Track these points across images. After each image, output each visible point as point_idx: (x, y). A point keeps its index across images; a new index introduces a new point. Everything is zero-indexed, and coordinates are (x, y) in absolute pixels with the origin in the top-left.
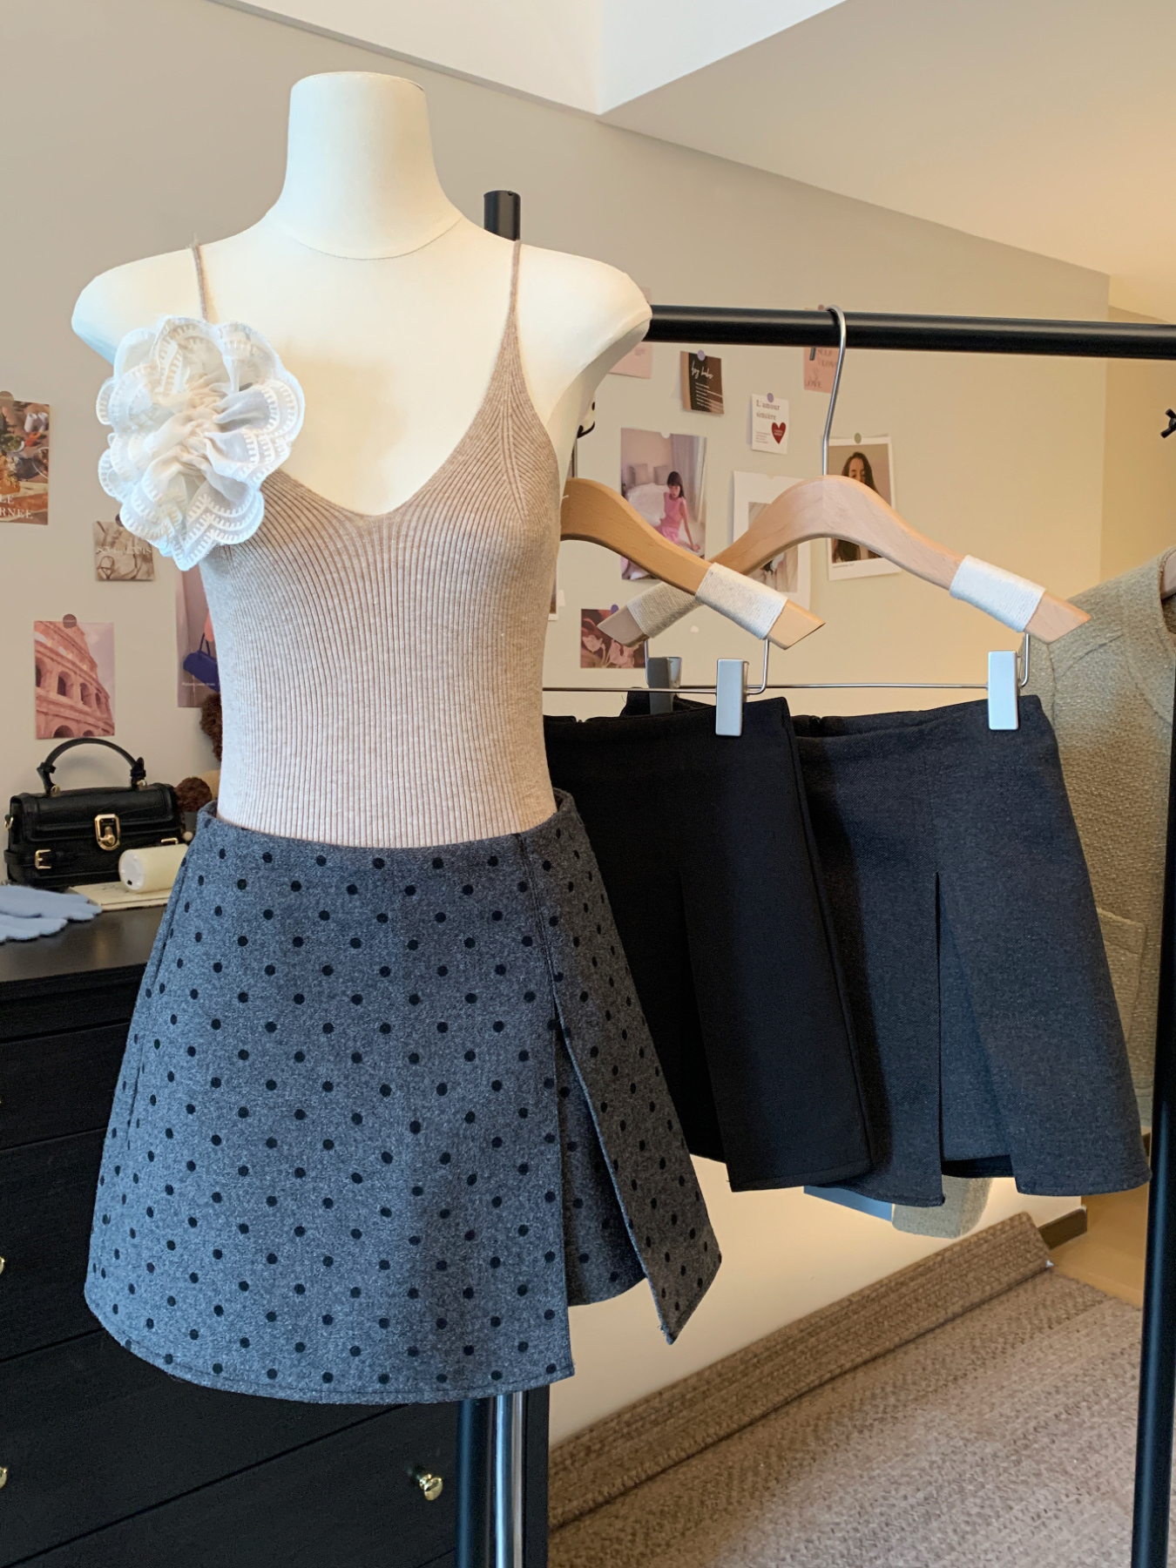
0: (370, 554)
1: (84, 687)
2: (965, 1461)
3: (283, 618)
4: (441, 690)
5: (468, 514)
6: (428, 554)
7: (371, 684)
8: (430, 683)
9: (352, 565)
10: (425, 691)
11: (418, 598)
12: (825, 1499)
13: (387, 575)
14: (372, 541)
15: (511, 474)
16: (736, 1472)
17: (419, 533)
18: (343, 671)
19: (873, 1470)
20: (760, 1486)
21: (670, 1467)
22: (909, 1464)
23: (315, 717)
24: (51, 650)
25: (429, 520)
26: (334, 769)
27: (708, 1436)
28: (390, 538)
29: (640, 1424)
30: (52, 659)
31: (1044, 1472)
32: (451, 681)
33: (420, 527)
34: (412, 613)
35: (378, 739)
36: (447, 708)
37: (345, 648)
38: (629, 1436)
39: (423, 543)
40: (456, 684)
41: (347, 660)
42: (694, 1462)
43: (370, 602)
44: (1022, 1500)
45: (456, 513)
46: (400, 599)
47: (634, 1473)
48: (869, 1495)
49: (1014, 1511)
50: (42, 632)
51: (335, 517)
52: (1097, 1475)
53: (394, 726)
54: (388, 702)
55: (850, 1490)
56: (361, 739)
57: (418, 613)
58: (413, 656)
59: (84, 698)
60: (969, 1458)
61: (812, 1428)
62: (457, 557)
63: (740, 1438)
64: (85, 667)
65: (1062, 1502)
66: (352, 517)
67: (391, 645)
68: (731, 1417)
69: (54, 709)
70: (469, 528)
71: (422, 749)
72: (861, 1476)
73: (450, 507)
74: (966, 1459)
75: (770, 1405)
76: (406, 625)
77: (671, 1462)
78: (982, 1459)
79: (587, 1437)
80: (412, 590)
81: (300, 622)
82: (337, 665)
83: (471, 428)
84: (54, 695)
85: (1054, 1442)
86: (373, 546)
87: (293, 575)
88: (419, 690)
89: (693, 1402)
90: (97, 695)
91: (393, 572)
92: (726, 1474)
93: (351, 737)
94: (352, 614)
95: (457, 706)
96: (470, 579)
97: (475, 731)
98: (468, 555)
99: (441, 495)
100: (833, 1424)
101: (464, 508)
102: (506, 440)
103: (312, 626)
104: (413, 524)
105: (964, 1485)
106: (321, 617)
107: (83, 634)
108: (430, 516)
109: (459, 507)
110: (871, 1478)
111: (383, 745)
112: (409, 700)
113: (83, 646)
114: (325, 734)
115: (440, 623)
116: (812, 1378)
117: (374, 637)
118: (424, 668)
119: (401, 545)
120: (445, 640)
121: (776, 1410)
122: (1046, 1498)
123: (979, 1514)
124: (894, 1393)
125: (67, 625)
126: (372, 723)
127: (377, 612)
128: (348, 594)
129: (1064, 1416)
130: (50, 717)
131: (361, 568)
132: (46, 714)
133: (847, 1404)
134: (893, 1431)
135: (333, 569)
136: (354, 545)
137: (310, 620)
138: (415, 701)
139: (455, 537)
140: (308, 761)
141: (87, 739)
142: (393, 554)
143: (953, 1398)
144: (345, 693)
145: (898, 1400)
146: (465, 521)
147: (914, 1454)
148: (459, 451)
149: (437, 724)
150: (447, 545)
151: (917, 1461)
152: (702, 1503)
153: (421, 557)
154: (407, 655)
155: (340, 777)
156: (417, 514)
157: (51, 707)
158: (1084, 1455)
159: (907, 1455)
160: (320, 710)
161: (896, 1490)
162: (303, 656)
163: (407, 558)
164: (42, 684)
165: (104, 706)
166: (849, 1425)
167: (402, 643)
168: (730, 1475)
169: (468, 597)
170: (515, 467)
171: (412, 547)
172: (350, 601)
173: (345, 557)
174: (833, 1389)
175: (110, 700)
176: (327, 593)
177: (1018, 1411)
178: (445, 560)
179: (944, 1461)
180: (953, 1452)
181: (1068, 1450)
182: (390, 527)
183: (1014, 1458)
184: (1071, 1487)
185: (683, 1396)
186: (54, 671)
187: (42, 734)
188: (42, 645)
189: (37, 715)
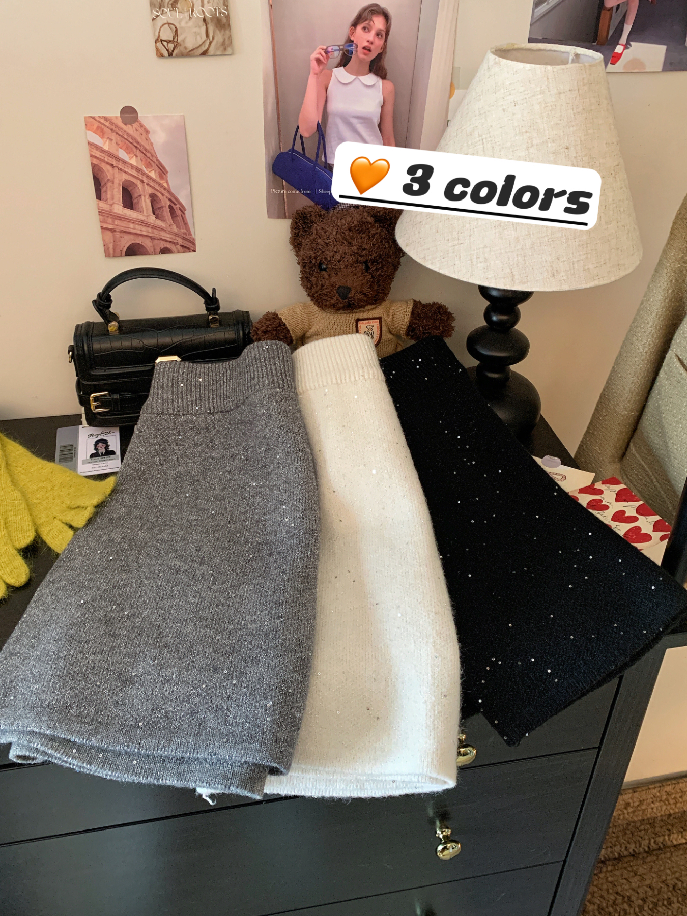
1: (153, 198)
24: (110, 155)
50: (95, 132)
59: (156, 210)
64: (153, 174)
69: (121, 224)
84: (119, 209)
90: (170, 207)
107: (146, 131)
113: (148, 147)
125: (125, 121)
130: (118, 236)
132: (112, 231)
157: (116, 222)
164: (103, 195)
165: (179, 219)
175: (186, 212)
186: (115, 180)
187: (111, 253)
188: (97, 147)
189: (102, 232)
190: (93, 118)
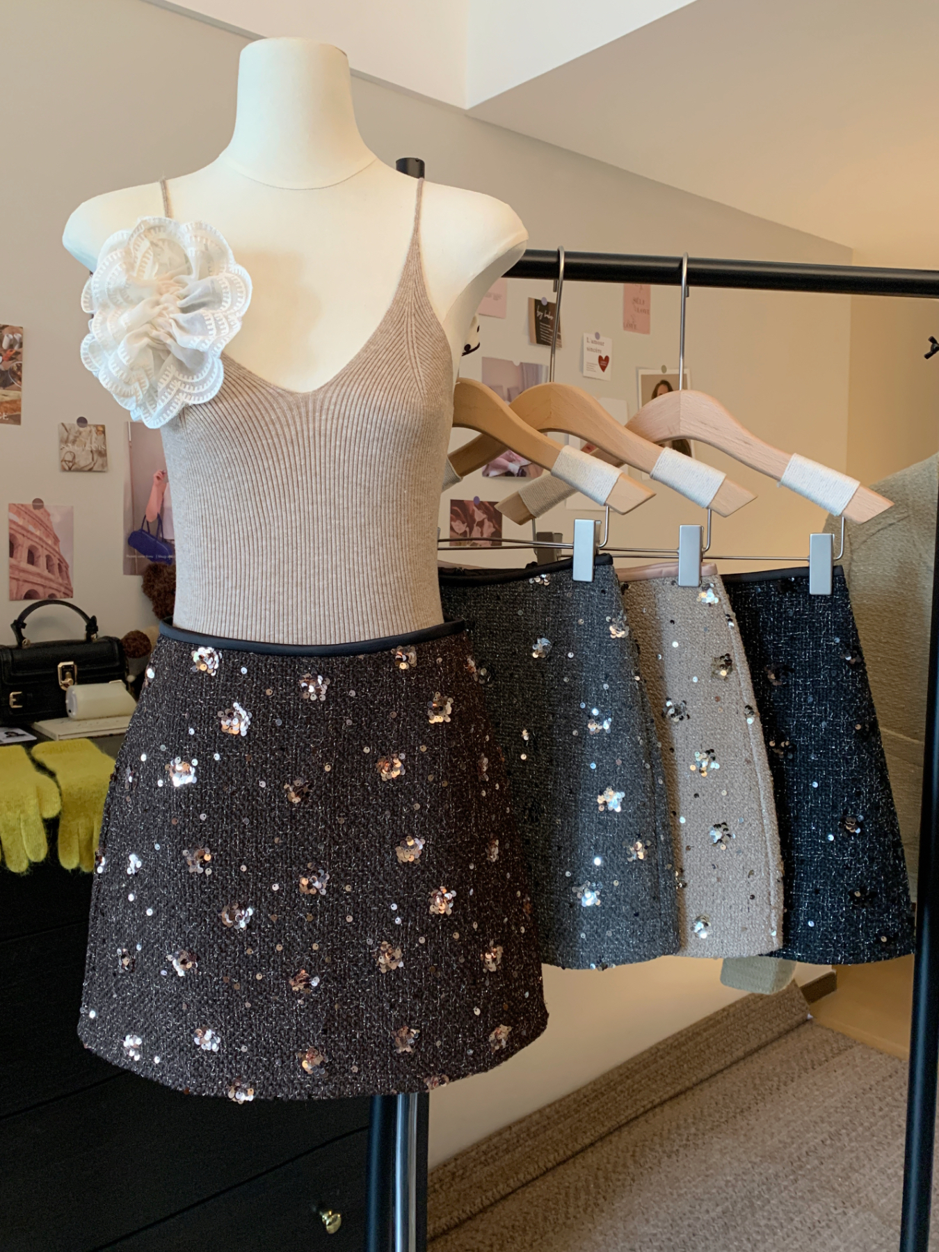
0: (298, 424)
1: (48, 558)
2: (754, 1181)
3: (226, 475)
4: (355, 536)
5: (378, 392)
6: (345, 424)
7: (298, 530)
8: (346, 530)
9: (284, 433)
10: (342, 536)
11: (337, 460)
12: (643, 1213)
13: (312, 441)
14: (300, 413)
15: (413, 361)
16: (572, 1191)
17: (338, 407)
18: (275, 519)
19: (681, 1189)
20: (591, 1203)
21: (519, 1188)
22: (709, 1183)
23: (251, 557)
24: (22, 527)
25: (346, 397)
26: (268, 599)
27: (549, 1161)
28: (314, 412)
29: (494, 1152)
30: (23, 535)
31: (817, 1189)
32: (363, 529)
33: (339, 402)
34: (332, 473)
35: (303, 576)
36: (359, 551)
37: (278, 500)
38: (486, 1164)
39: (341, 416)
40: (367, 531)
41: (279, 510)
42: (538, 1183)
43: (298, 463)
44: (800, 1213)
45: (368, 391)
46: (322, 461)
47: (490, 1194)
48: (679, 1210)
49: (795, 1222)
50: (15, 513)
51: (270, 394)
52: (857, 1191)
53: (316, 564)
54: (312, 545)
55: (663, 1205)
56: (290, 575)
57: (337, 473)
58: (332, 508)
59: (49, 567)
60: (757, 1178)
61: (631, 1153)
62: (369, 426)
63: (574, 1163)
64: (50, 542)
65: (832, 1213)
66: (284, 394)
67: (314, 498)
68: (567, 1145)
69: (23, 576)
70: (379, 403)
71: (339, 584)
72: (672, 1194)
73: (363, 386)
74: (754, 1178)
75: (597, 1134)
76: (327, 482)
77: (519, 1184)
78: (767, 1179)
79: (453, 1164)
80: (332, 454)
81: (240, 479)
82: (271, 514)
83: (381, 324)
84: (24, 565)
85: (822, 1163)
86: (301, 418)
87: (236, 440)
88: (337, 536)
89: (536, 1135)
90: (59, 565)
91: (317, 439)
92: (563, 1192)
93: (281, 573)
94: (284, 472)
95: (368, 549)
96: (379, 445)
97: (382, 569)
98: (378, 425)
99: (356, 377)
100: (647, 1150)
101: (375, 387)
102: (409, 334)
103: (250, 482)
104: (333, 400)
105: (754, 1200)
106: (258, 475)
107: (49, 515)
108: (347, 394)
109: (371, 387)
110: (679, 1195)
111: (308, 580)
112: (329, 544)
113: (49, 525)
114: (260, 571)
115: (354, 481)
116: (629, 1111)
117: (301, 491)
118: (341, 518)
119: (324, 417)
120: (358, 495)
121: (601, 1138)
122: (819, 1211)
123: (767, 1226)
124: (694, 1123)
125: (35, 507)
126: (299, 562)
127: (303, 471)
128: (281, 456)
129: (828, 1142)
130: (21, 583)
131: (291, 435)
132: (18, 580)
133: (658, 1133)
134: (695, 1155)
135: (268, 436)
136: (286, 417)
137: (248, 477)
138: (333, 544)
139: (367, 411)
140: (247, 592)
141: (52, 600)
142: (317, 425)
143: (742, 1128)
144: (277, 537)
145: (697, 1130)
146: (376, 398)
147: (712, 1174)
148: (371, 342)
149: (351, 563)
150: (361, 417)
151: (716, 1180)
152: (545, 1219)
153: (339, 427)
154: (328, 507)
155: (272, 606)
156: (337, 391)
157: (22, 574)
158: (847, 1174)
159: (707, 1176)
160: (256, 551)
161: (700, 1205)
162: (242, 507)
163: (329, 427)
164: (15, 555)
165: (64, 574)
166: (660, 1150)
167: (323, 497)
168: (567, 1194)
169: (377, 460)
170: (417, 355)
171: (333, 419)
172: (282, 462)
173: (278, 426)
174: (647, 1121)
175: (70, 569)
176: (263, 455)
177: (793, 1138)
178: (359, 429)
179: (736, 1180)
180: (743, 1173)
181: (834, 1170)
182: (314, 403)
183: (792, 1177)
184: (838, 1200)
185: (528, 1130)
186: (24, 545)
187: (13, 598)
188: (14, 523)
189: (10, 582)
190: (14, 505)
